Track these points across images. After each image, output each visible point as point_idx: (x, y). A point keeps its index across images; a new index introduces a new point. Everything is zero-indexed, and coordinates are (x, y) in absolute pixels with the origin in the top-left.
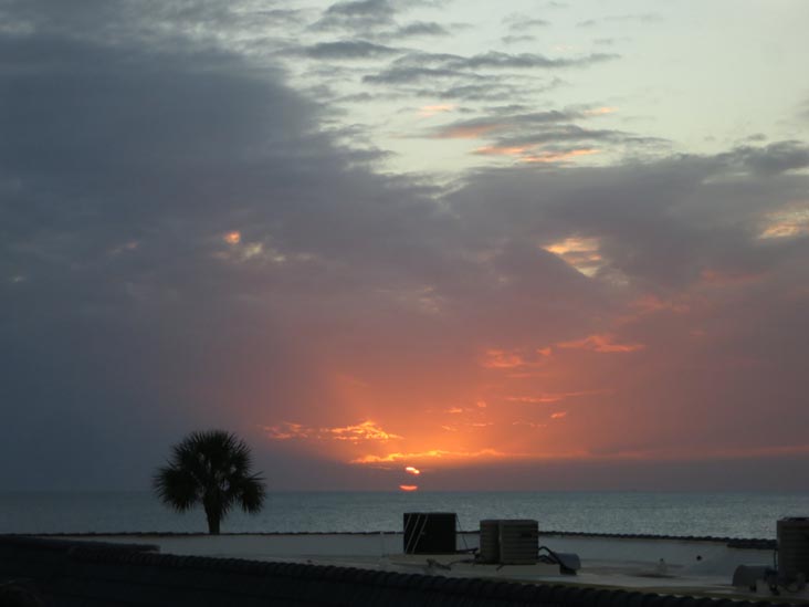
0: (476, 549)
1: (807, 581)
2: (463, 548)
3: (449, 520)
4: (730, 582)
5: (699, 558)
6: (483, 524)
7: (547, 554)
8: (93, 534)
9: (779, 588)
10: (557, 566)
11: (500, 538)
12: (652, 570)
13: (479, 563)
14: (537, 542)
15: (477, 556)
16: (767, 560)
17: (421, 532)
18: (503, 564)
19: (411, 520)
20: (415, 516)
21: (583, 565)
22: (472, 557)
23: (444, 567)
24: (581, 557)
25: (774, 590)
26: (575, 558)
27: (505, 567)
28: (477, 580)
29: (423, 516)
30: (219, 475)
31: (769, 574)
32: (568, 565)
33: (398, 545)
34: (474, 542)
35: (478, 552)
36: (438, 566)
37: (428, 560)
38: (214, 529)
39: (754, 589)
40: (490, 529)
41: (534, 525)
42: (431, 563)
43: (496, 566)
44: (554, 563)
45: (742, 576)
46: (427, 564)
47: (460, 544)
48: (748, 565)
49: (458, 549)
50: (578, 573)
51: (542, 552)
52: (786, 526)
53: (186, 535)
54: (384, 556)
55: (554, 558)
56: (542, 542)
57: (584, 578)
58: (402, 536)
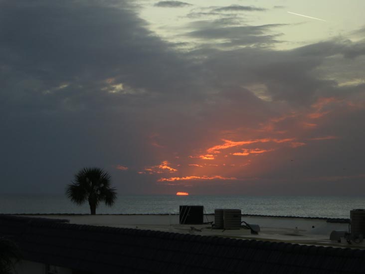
0: (212, 222)
1: (364, 238)
2: (207, 222)
3: (200, 209)
4: (329, 238)
5: (313, 227)
6: (216, 211)
7: (245, 225)
8: (38, 214)
9: (351, 241)
10: (250, 230)
11: (224, 218)
12: (292, 232)
13: (214, 228)
14: (241, 219)
15: (212, 226)
16: (345, 228)
17: (188, 214)
18: (225, 229)
19: (183, 209)
20: (185, 207)
21: (261, 230)
22: (211, 226)
23: (198, 230)
24: (260, 226)
25: (349, 242)
26: (257, 227)
27: (226, 230)
28: (216, 237)
29: (188, 207)
30: (95, 188)
31: (346, 235)
32: (254, 230)
33: (177, 220)
34: (212, 219)
35: (214, 223)
36: (196, 230)
37: (191, 227)
38: (93, 212)
39: (340, 241)
40: (219, 213)
41: (240, 211)
42: (192, 228)
43: (222, 230)
44: (248, 229)
45: (334, 236)
46: (190, 228)
47: (205, 220)
48: (337, 231)
49: (204, 222)
50: (259, 234)
51: (243, 224)
52: (354, 213)
53: (81, 215)
54: (171, 225)
55: (248, 227)
56: (243, 219)
57: (262, 236)
58: (179, 216)
